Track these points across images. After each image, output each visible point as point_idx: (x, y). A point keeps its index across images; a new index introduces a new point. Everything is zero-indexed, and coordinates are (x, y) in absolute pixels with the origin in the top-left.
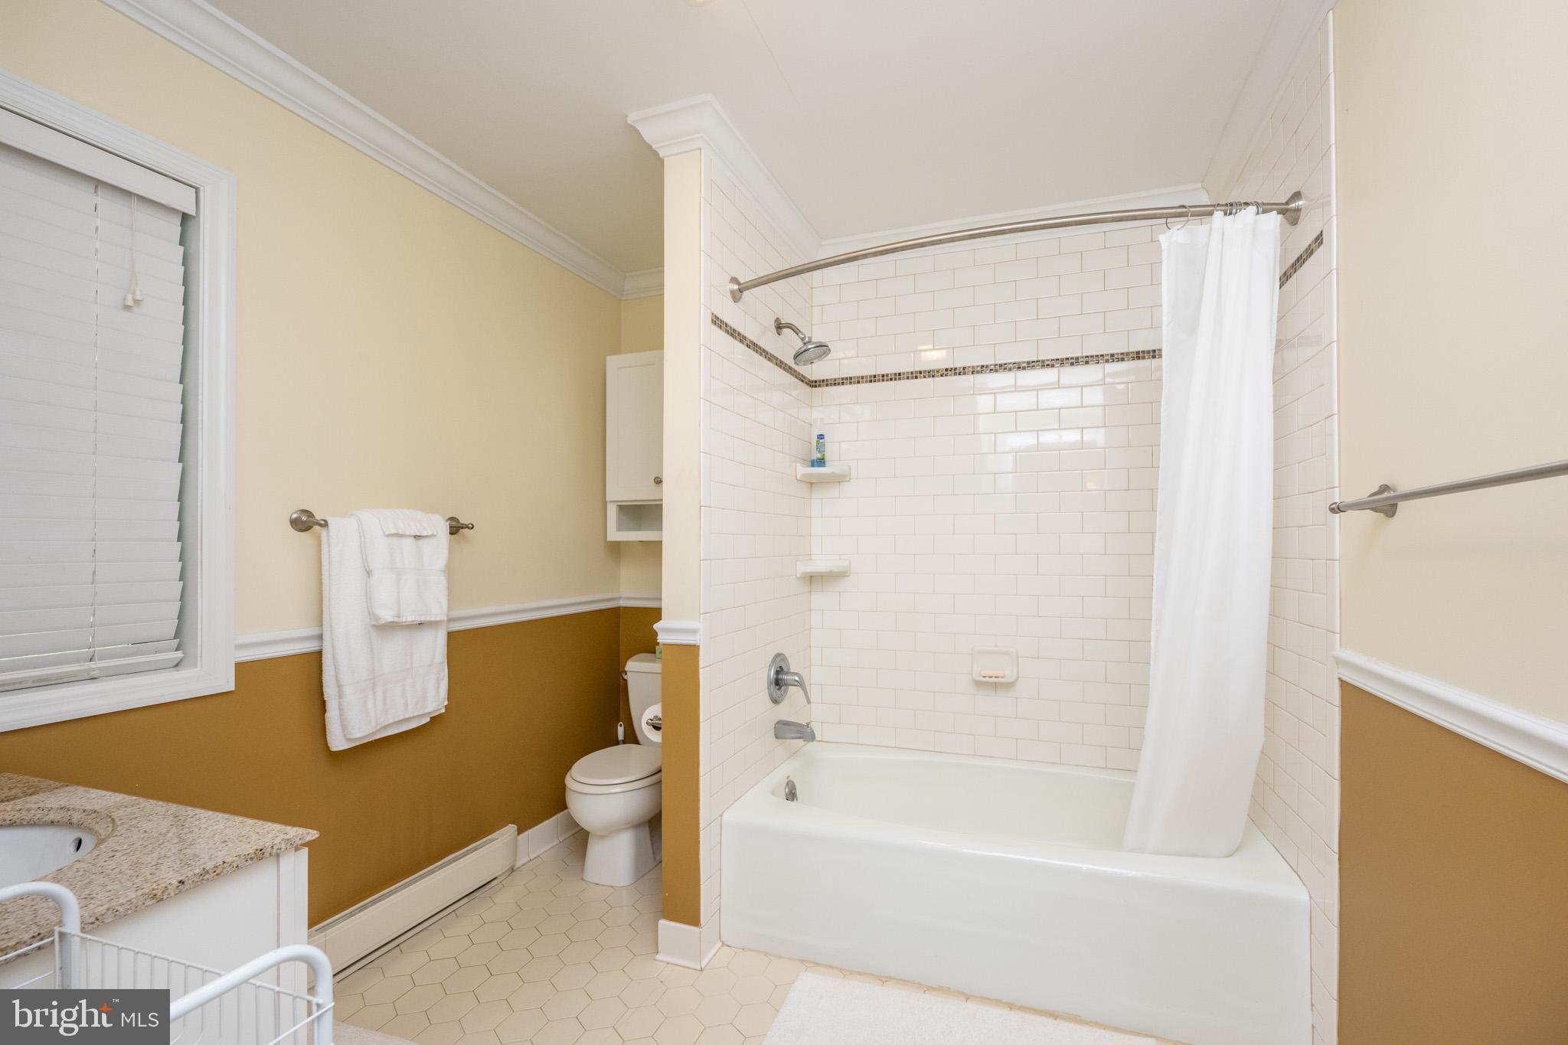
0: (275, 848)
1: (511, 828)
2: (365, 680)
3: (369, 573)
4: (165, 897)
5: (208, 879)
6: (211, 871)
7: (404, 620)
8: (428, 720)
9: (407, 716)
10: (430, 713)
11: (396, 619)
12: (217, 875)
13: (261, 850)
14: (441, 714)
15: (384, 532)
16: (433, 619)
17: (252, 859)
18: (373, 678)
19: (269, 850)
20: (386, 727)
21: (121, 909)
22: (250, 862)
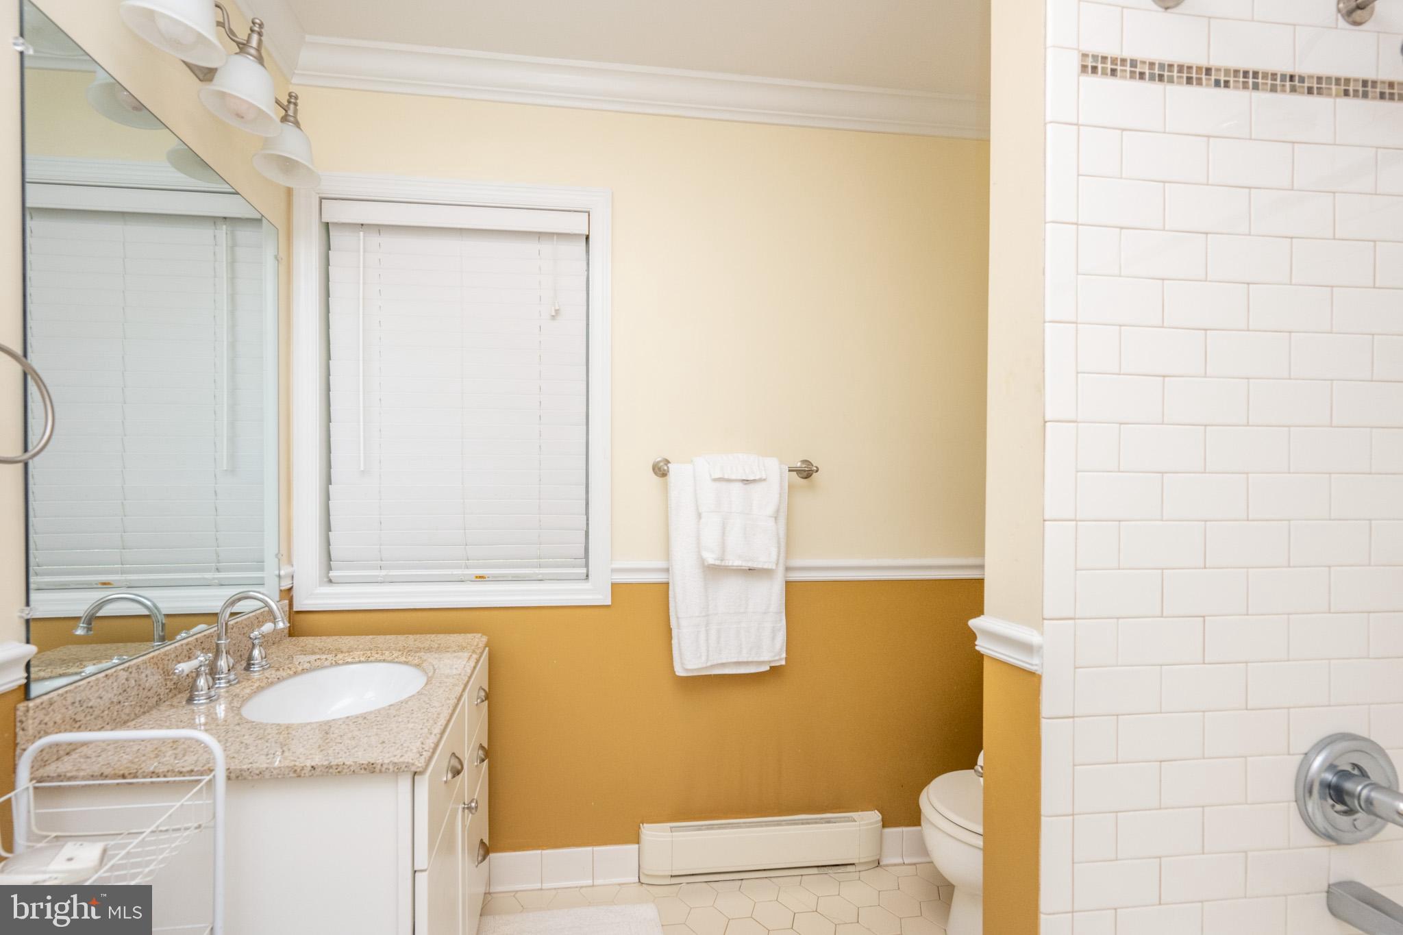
0: (385, 766)
1: (875, 816)
2: (698, 617)
3: (699, 516)
4: (302, 775)
5: (331, 773)
6: (334, 767)
7: (730, 564)
8: (767, 668)
9: (740, 660)
10: (770, 662)
11: (718, 563)
12: (339, 772)
13: (373, 764)
14: (781, 665)
15: (711, 476)
16: (760, 566)
17: (365, 769)
18: (707, 615)
19: (379, 766)
20: (723, 665)
21: (275, 772)
22: (363, 771)
